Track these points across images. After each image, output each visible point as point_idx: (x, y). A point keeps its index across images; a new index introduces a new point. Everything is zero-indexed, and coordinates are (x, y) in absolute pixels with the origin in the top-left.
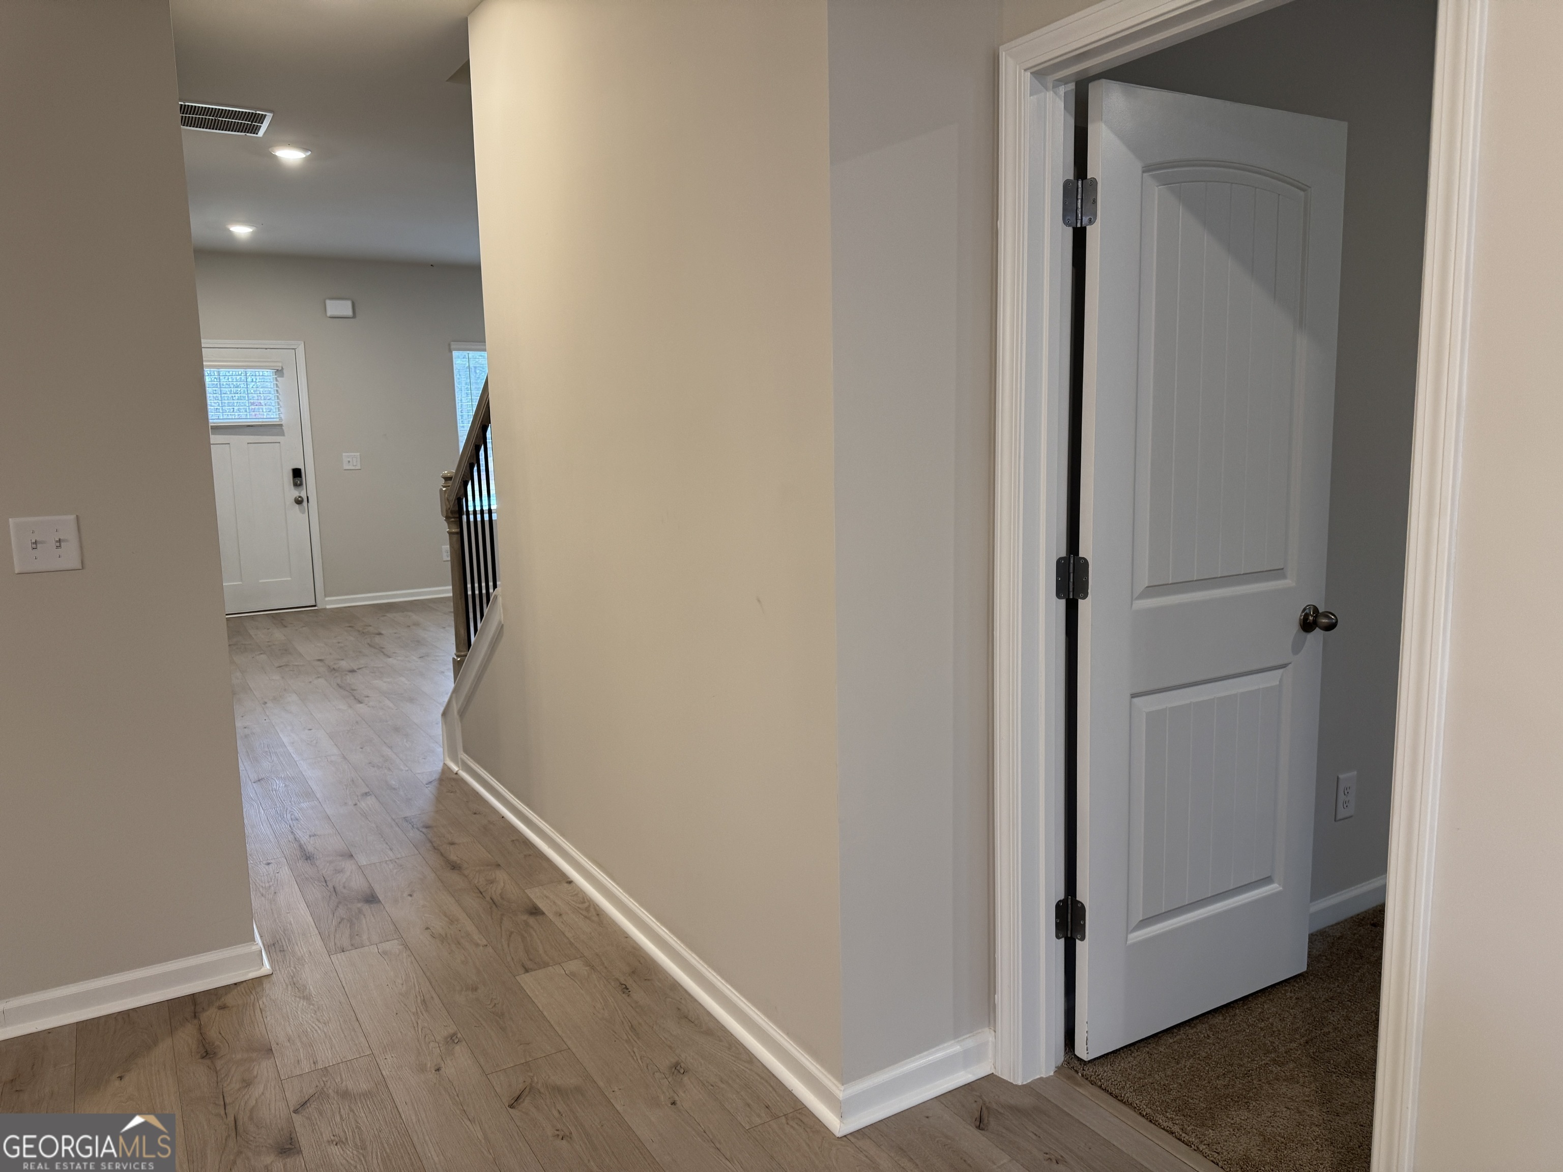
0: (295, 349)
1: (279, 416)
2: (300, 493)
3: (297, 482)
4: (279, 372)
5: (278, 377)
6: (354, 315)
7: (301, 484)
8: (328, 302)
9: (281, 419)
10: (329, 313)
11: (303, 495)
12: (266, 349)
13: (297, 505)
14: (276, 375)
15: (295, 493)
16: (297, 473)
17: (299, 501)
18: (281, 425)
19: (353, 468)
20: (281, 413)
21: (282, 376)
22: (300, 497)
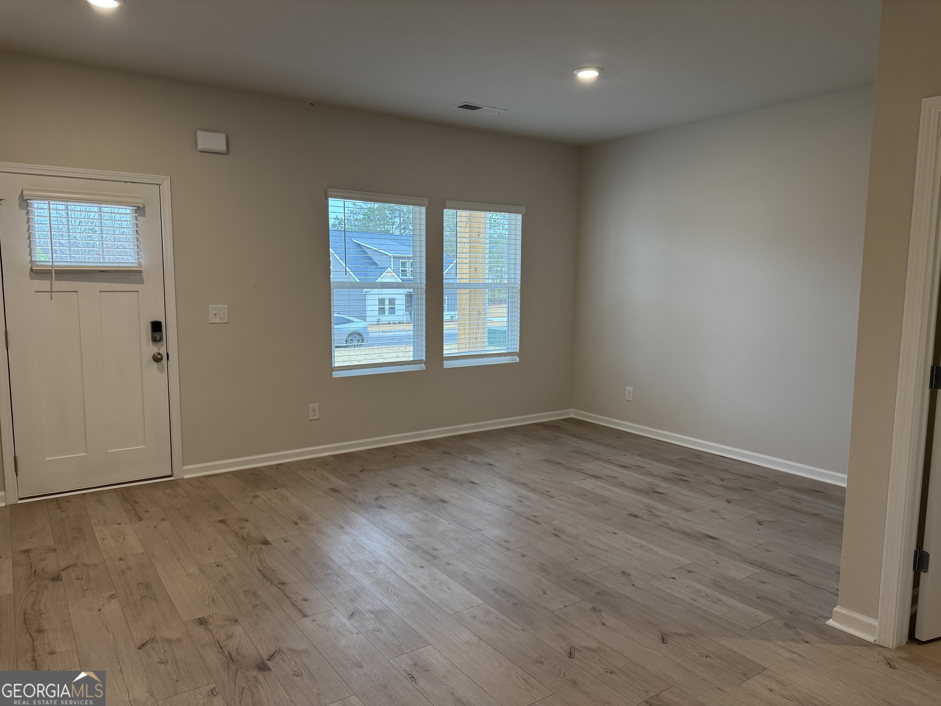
0: (159, 185)
1: (138, 260)
2: (159, 350)
3: (157, 337)
4: (140, 210)
5: (138, 216)
6: (227, 153)
7: (161, 340)
8: (199, 133)
9: (140, 264)
10: (200, 147)
11: (163, 351)
12: (126, 182)
13: (155, 363)
14: (136, 213)
15: (154, 349)
16: (156, 327)
17: (157, 359)
18: (140, 272)
19: (220, 321)
20: (141, 258)
21: (143, 214)
22: (159, 354)
